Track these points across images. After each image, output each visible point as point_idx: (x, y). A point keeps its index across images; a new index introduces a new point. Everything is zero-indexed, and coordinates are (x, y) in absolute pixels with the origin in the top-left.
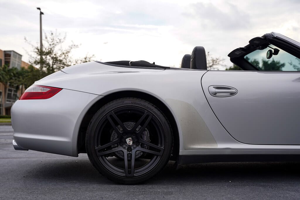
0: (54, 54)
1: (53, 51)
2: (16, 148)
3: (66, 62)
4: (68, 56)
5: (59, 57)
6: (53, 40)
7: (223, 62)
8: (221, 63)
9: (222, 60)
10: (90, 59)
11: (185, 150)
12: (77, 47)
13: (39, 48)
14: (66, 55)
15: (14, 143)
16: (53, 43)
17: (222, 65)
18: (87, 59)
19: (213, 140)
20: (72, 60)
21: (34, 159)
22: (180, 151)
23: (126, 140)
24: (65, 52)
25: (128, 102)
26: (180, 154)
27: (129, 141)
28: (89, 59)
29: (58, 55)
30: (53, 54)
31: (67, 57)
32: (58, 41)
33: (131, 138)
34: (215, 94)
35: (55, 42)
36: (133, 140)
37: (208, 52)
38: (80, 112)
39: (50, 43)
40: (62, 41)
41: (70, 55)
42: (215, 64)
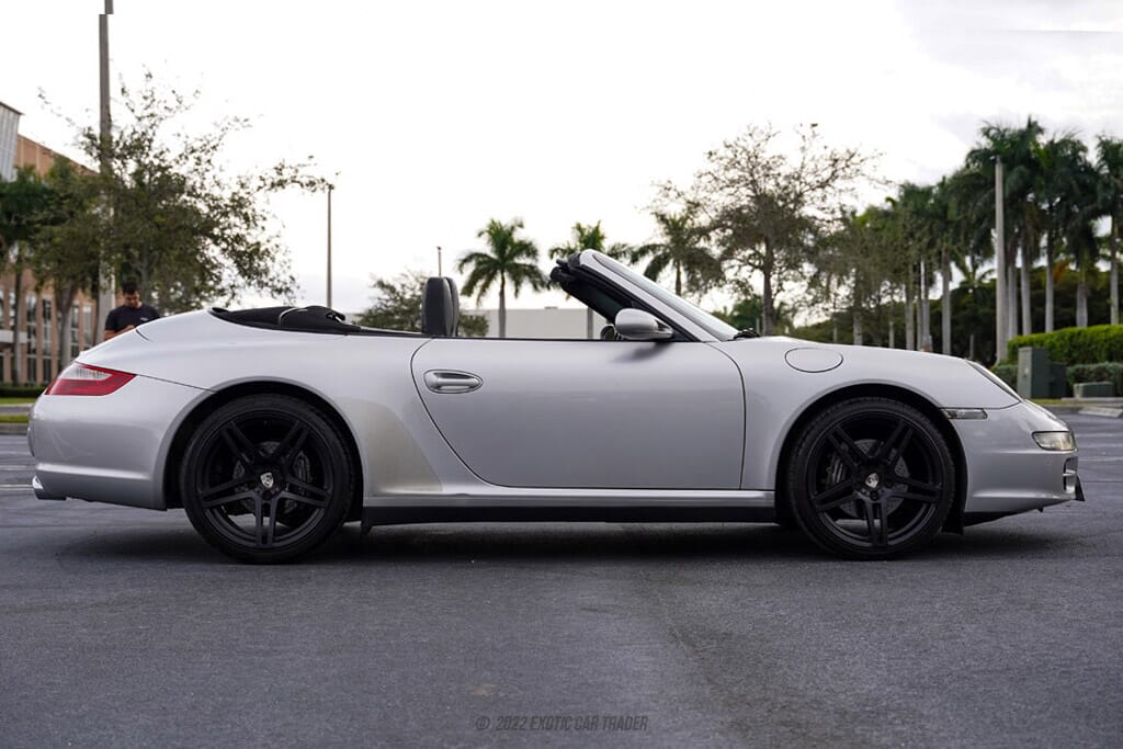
0: (157, 152)
1: (150, 141)
2: (40, 495)
3: (202, 186)
4: (209, 161)
5: (173, 164)
6: (150, 98)
9: (873, 158)
10: (297, 171)
11: (375, 496)
12: (246, 123)
13: (97, 132)
14: (204, 157)
15: (37, 485)
16: (150, 111)
18: (284, 171)
19: (433, 478)
20: (224, 180)
21: (76, 529)
22: (365, 498)
23: (262, 477)
24: (197, 145)
25: (262, 403)
26: (365, 505)
27: (267, 481)
28: (292, 173)
29: (169, 158)
30: (151, 154)
31: (205, 166)
32: (172, 104)
33: (270, 474)
34: (438, 387)
35: (158, 110)
36: (274, 477)
37: (814, 125)
38: (170, 421)
39: (139, 113)
40: (186, 103)
41: (216, 157)
42: (840, 173)
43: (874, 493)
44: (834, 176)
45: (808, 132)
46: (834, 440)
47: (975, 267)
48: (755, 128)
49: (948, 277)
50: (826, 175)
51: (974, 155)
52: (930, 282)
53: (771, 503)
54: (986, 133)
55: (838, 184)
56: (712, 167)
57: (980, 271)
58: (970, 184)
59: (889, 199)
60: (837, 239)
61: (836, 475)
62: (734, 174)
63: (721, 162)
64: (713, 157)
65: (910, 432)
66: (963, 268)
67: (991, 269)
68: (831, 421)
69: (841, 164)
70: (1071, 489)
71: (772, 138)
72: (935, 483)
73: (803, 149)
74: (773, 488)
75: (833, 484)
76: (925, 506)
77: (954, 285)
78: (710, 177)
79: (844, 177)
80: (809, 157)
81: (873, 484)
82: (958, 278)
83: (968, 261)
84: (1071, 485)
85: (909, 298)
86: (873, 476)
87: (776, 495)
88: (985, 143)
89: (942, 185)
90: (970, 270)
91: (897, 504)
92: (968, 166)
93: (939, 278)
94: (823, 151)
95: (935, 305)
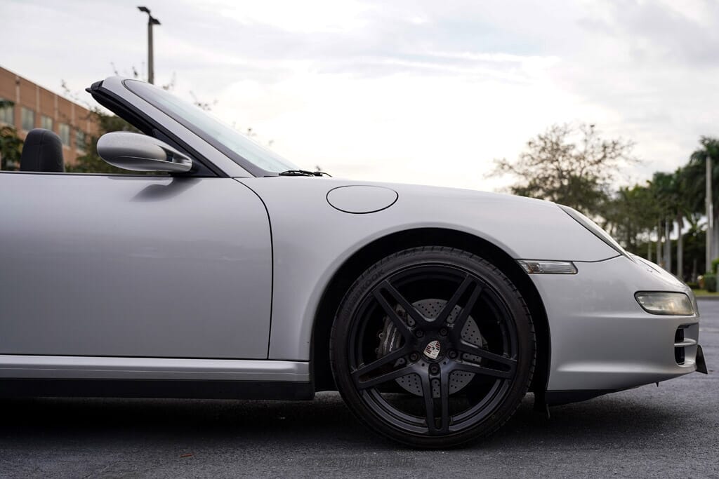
7: (629, 152)
8: (624, 153)
9: (628, 146)
17: (626, 159)
37: (592, 126)
42: (608, 155)
43: (434, 366)
44: (605, 157)
45: (588, 129)
46: (382, 300)
47: (697, 220)
48: (557, 128)
49: (681, 226)
50: (600, 156)
51: (695, 155)
52: (671, 228)
53: (305, 376)
54: (703, 142)
55: (607, 162)
56: (530, 151)
57: (700, 223)
58: (693, 173)
59: (648, 181)
60: (616, 203)
61: (389, 342)
62: (544, 156)
63: (537, 148)
64: (532, 145)
65: (478, 290)
66: (690, 221)
67: (705, 222)
68: (377, 276)
69: (609, 150)
70: (690, 361)
71: (566, 135)
72: (510, 354)
73: (586, 141)
74: (307, 358)
75: (385, 353)
76: (498, 382)
77: (685, 231)
78: (529, 157)
79: (611, 158)
80: (589, 145)
81: (434, 354)
82: (687, 227)
83: (693, 218)
84: (690, 355)
85: (660, 237)
86: (433, 344)
87: (310, 365)
88: (702, 147)
89: (678, 172)
90: (694, 222)
91: (468, 378)
92: (691, 162)
93: (676, 225)
94: (596, 142)
95: (674, 243)
